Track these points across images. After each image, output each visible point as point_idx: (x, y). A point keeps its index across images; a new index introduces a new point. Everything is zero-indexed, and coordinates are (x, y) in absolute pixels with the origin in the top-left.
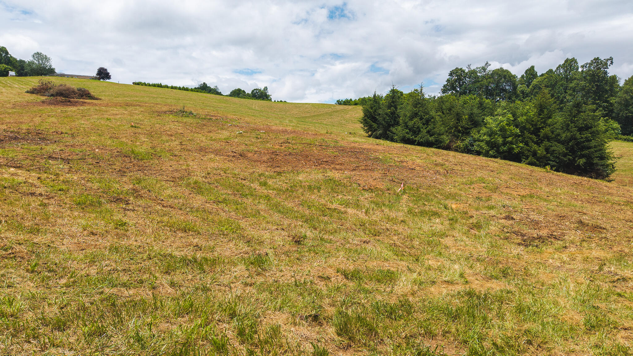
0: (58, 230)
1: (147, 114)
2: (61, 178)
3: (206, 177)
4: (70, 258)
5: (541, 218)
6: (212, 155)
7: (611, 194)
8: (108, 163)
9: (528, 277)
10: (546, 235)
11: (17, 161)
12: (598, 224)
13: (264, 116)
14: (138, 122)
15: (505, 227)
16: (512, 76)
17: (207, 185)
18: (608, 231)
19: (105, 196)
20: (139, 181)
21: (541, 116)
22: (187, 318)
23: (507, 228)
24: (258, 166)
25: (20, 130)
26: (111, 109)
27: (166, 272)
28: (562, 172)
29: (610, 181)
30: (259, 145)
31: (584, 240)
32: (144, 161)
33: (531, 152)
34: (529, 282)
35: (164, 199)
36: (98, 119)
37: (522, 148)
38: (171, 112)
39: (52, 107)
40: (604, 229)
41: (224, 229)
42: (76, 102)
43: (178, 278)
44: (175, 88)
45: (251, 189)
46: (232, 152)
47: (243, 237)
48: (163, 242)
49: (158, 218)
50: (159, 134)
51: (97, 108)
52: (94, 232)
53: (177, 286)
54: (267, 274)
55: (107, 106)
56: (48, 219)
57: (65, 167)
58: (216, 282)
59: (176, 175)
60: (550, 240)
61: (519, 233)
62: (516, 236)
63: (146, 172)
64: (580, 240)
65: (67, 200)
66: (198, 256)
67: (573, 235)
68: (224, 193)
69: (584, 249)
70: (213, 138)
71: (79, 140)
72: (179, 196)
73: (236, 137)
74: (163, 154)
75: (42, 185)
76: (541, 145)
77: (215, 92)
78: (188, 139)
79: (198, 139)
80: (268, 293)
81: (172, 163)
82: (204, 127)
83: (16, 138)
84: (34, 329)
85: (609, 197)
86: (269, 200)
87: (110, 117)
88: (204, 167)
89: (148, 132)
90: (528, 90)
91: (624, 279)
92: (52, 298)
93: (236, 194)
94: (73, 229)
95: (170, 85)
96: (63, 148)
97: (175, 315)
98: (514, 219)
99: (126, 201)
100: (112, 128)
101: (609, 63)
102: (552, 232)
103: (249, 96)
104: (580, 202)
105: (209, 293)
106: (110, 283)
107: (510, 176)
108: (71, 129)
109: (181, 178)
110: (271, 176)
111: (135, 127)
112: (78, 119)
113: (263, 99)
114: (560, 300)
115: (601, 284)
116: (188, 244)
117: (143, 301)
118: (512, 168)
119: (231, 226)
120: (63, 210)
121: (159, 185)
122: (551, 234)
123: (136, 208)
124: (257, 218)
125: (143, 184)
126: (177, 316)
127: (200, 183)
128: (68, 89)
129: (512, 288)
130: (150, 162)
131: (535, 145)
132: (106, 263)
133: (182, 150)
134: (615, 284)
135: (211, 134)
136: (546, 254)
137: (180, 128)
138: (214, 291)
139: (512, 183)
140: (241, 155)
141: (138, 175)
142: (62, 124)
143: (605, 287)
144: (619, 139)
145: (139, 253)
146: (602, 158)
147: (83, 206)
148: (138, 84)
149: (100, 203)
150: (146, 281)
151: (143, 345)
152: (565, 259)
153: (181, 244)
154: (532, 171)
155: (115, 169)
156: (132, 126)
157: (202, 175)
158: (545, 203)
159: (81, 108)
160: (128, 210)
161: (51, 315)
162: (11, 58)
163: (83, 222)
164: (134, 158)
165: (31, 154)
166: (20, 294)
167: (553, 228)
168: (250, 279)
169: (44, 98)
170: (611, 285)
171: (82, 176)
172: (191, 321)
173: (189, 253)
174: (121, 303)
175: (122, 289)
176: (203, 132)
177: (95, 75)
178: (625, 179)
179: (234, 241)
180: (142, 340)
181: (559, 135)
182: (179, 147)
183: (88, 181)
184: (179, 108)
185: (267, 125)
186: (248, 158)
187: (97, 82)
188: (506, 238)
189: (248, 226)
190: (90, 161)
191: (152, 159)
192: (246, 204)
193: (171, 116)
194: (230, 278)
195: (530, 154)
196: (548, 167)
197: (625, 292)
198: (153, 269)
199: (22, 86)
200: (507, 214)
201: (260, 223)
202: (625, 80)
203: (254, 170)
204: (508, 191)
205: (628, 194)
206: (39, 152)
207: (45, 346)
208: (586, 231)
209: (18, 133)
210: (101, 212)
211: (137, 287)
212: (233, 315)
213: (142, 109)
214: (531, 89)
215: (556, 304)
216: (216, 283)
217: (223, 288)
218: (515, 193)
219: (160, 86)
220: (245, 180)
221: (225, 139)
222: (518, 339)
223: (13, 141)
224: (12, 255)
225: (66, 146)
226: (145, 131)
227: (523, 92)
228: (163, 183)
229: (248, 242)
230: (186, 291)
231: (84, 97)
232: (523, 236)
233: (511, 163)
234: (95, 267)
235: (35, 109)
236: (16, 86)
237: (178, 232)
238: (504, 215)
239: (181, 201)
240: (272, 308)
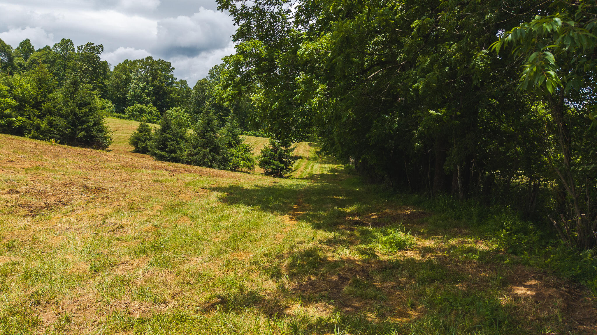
5: (48, 188)
7: (110, 161)
9: (36, 244)
10: (54, 202)
12: (100, 186)
15: (8, 202)
16: (6, 46)
18: (108, 191)
21: (41, 90)
23: (11, 202)
28: (67, 144)
29: (109, 151)
31: (89, 202)
33: (34, 126)
34: (37, 249)
37: (23, 122)
40: (105, 189)
60: (57, 206)
61: (26, 205)
62: (22, 208)
64: (86, 202)
67: (80, 199)
69: (90, 209)
76: (43, 119)
85: (108, 163)
90: (26, 63)
91: (122, 227)
98: (19, 192)
101: (101, 49)
102: (59, 199)
104: (84, 170)
107: (12, 150)
114: (68, 257)
115: (104, 234)
118: (14, 142)
122: (58, 200)
129: (18, 259)
131: (38, 119)
134: (115, 232)
136: (54, 220)
139: (14, 157)
143: (107, 236)
144: (113, 117)
146: (101, 131)
152: (73, 220)
154: (36, 145)
158: (52, 174)
167: (61, 196)
170: (112, 233)
178: (121, 149)
181: (61, 110)
188: (11, 213)
195: (33, 128)
196: (53, 141)
197: (123, 236)
200: (11, 188)
202: (115, 66)
204: (10, 164)
205: (122, 160)
208: (91, 193)
214: (30, 63)
215: (64, 261)
218: (19, 167)
222: (24, 304)
227: (20, 65)
232: (29, 207)
233: (13, 137)
238: (7, 190)
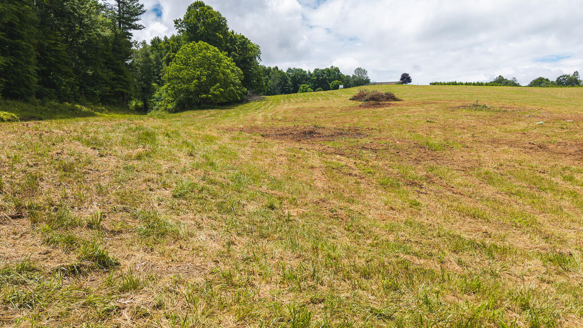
0: (367, 202)
1: (441, 110)
2: (370, 164)
3: (498, 168)
4: (374, 225)
6: (506, 147)
8: (406, 152)
11: (341, 150)
13: (573, 104)
14: (433, 117)
17: (499, 176)
19: (403, 180)
20: (432, 169)
22: (473, 297)
24: (561, 158)
25: (344, 128)
26: (411, 107)
27: (455, 251)
30: (564, 136)
32: (437, 151)
35: (454, 187)
36: (400, 117)
38: (464, 107)
39: (366, 109)
41: (517, 221)
42: (384, 104)
43: (465, 258)
44: (470, 84)
45: (551, 183)
46: (530, 143)
47: (540, 232)
48: (452, 224)
49: (448, 203)
50: (452, 127)
51: (400, 108)
52: (393, 207)
53: (465, 266)
54: (571, 276)
55: (407, 105)
56: (360, 193)
57: (373, 155)
58: (506, 270)
59: (467, 165)
63: (438, 161)
65: (374, 181)
66: (487, 242)
68: (517, 185)
70: (508, 129)
71: (384, 134)
72: (469, 185)
73: (535, 128)
74: (455, 145)
75: (357, 168)
77: (513, 84)
78: (480, 131)
79: (491, 131)
80: (572, 295)
81: (463, 154)
82: (498, 119)
83: (341, 134)
84: (348, 272)
86: (575, 197)
87: (409, 114)
88: (496, 158)
89: (442, 126)
92: (361, 253)
93: (533, 188)
94: (377, 203)
95: (464, 82)
96: (372, 140)
97: (462, 291)
99: (420, 186)
100: (411, 123)
103: (554, 84)
105: (498, 279)
106: (404, 250)
108: (379, 125)
109: (472, 168)
110: (579, 170)
111: (431, 122)
112: (384, 117)
113: (572, 86)
116: (477, 229)
117: (432, 272)
119: (525, 219)
120: (371, 188)
121: (449, 174)
123: (429, 192)
124: (558, 215)
125: (435, 172)
126: (463, 292)
127: (491, 173)
128: (378, 94)
130: (442, 152)
132: (402, 233)
133: (474, 142)
135: (506, 126)
137: (472, 121)
138: (503, 278)
140: (540, 147)
141: (432, 164)
142: (372, 122)
145: (430, 230)
147: (385, 187)
148: (435, 84)
149: (398, 185)
150: (435, 255)
151: (430, 308)
153: (470, 229)
155: (412, 158)
156: (428, 121)
157: (494, 166)
159: (387, 108)
160: (422, 193)
161: (360, 265)
162: (341, 75)
163: (385, 198)
164: (429, 149)
165: (350, 145)
166: (340, 244)
168: (548, 275)
169: (361, 103)
171: (385, 163)
172: (479, 301)
173: (478, 238)
174: (413, 269)
175: (414, 257)
176: (496, 124)
177: (399, 80)
179: (529, 235)
180: (430, 304)
182: (470, 139)
183: (390, 167)
184: (472, 102)
185: (577, 113)
186: (549, 150)
187: (401, 86)
189: (546, 221)
190: (392, 151)
191: (444, 150)
192: (545, 198)
193: (464, 110)
194: (522, 270)
198: (442, 246)
199: (347, 95)
201: (562, 220)
203: (557, 163)
206: (355, 144)
207: (355, 287)
209: (343, 130)
210: (399, 192)
211: (427, 259)
212: (525, 307)
213: (437, 106)
216: (506, 272)
217: (515, 278)
219: (455, 84)
220: (544, 173)
221: (521, 130)
223: (340, 136)
224: (336, 216)
225: (375, 139)
226: (439, 126)
228: (454, 172)
229: (547, 238)
230: (473, 272)
231: (390, 99)
234: (393, 236)
235: (355, 111)
236: (343, 96)
237: (467, 217)
239: (471, 189)
240: (577, 312)
